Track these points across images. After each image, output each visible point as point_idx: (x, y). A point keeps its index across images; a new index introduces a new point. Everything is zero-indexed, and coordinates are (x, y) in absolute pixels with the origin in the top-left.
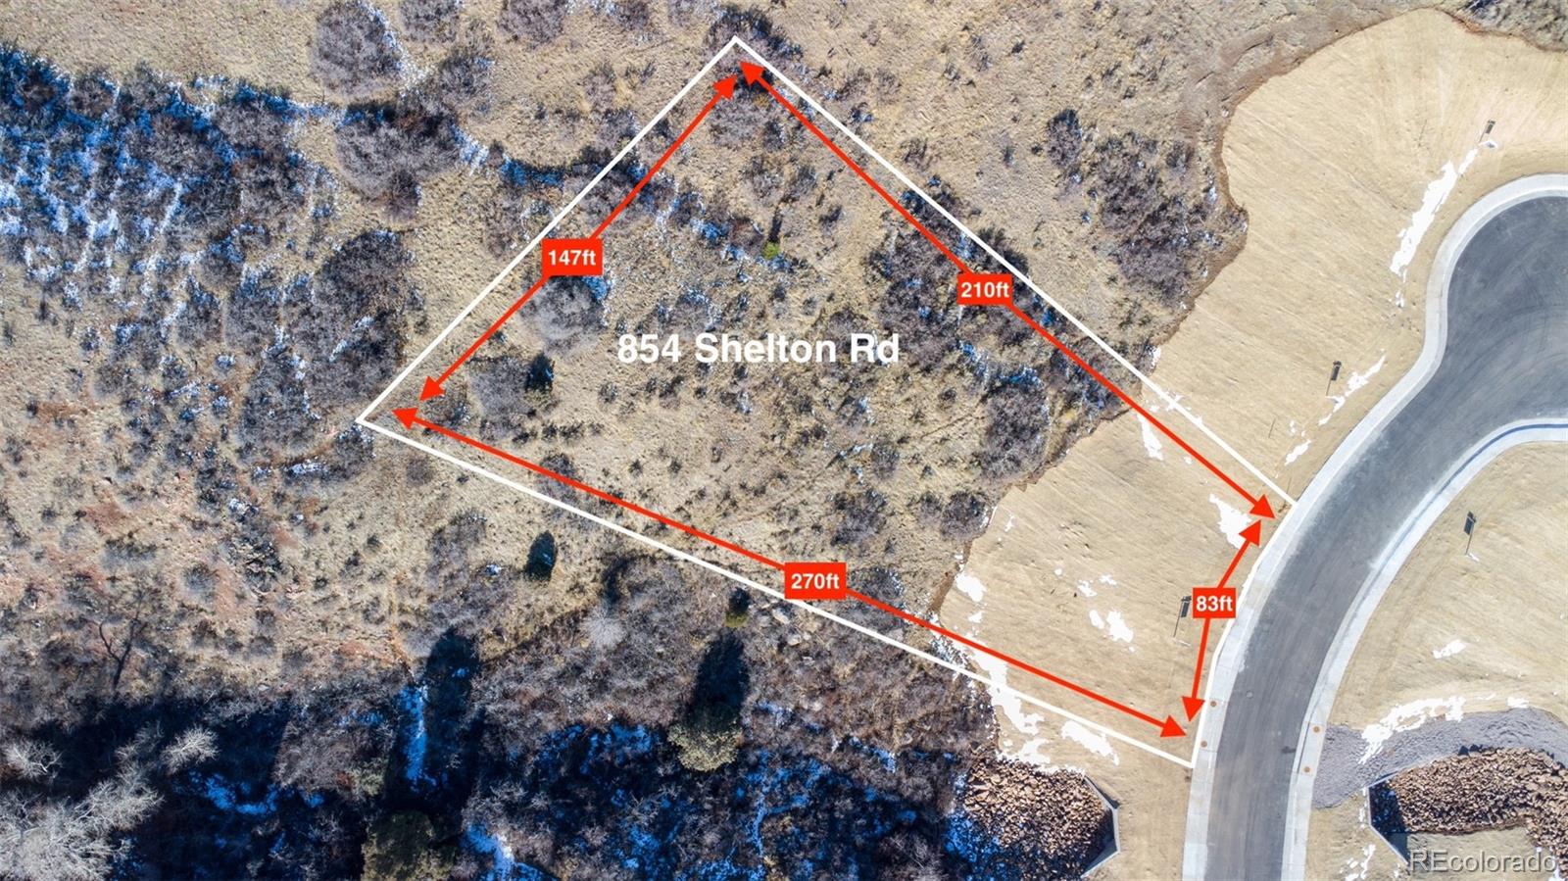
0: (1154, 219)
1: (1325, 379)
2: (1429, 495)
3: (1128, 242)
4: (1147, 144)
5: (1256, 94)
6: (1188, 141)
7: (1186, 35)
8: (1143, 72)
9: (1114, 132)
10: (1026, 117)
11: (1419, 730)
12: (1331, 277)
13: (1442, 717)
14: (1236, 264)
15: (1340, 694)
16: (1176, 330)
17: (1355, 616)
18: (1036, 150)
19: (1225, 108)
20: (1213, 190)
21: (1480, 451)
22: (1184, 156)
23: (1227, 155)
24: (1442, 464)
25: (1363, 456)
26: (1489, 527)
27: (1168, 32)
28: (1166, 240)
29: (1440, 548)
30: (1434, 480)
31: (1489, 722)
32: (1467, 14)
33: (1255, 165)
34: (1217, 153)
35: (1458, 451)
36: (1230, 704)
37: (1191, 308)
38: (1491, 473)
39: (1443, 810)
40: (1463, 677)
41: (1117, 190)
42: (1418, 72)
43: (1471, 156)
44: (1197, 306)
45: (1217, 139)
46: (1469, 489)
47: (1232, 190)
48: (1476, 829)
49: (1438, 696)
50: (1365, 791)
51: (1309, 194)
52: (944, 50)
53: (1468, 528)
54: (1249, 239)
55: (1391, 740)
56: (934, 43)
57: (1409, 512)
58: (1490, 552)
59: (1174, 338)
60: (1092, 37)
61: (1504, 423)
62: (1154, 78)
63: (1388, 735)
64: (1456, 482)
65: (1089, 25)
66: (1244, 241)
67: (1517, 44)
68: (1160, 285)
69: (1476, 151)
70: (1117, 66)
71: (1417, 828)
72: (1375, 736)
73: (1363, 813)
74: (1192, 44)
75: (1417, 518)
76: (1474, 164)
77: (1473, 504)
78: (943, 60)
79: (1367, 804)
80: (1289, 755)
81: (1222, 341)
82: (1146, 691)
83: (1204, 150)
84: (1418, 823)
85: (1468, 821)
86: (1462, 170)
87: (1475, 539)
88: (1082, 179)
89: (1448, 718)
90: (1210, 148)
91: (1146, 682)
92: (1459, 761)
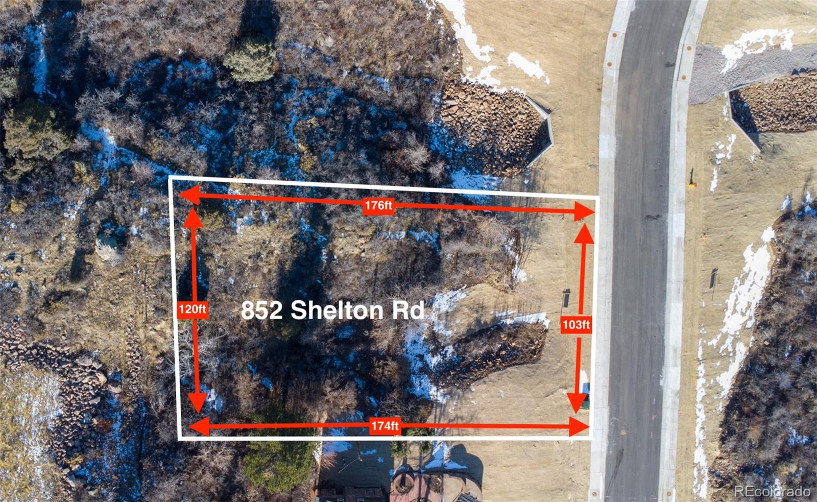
11: (762, 54)
13: (778, 46)
15: (704, 21)
31: (811, 51)
36: (626, 35)
39: (783, 116)
40: (791, 12)
48: (808, 129)
49: (774, 27)
50: (726, 94)
55: (742, 59)
63: (740, 55)
71: (766, 128)
72: (732, 54)
73: (726, 109)
79: (728, 104)
80: (671, 68)
82: (566, 27)
84: (765, 125)
85: (802, 123)
89: (783, 48)
91: (566, 20)
92: (793, 80)
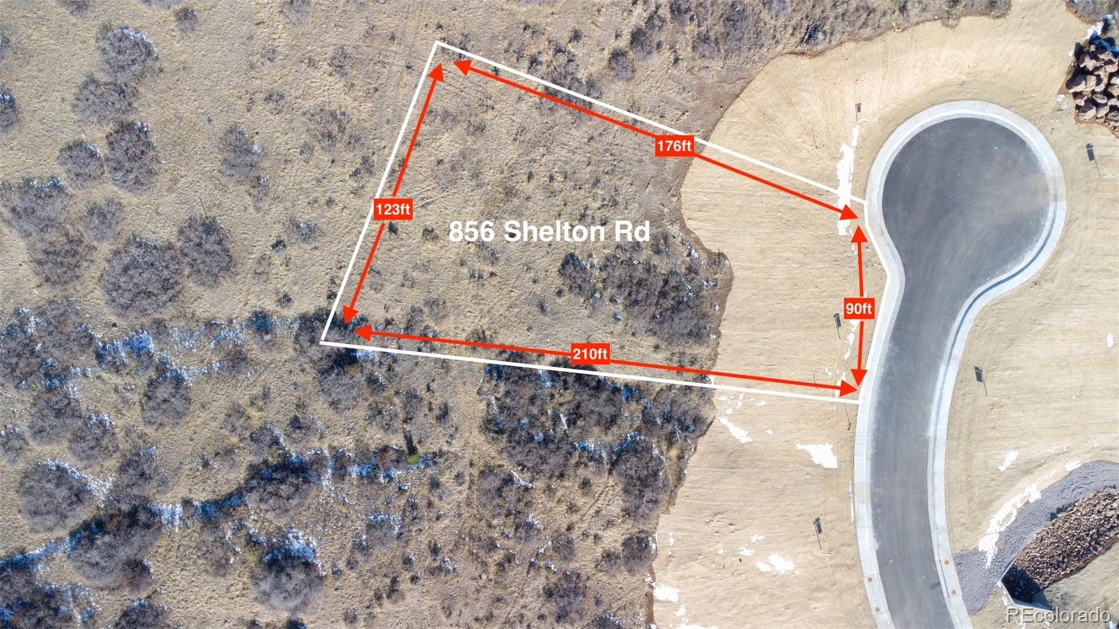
0: (663, 294)
1: (834, 330)
2: (942, 370)
3: (654, 317)
4: (633, 247)
5: (689, 176)
6: (660, 230)
7: (622, 164)
8: (605, 202)
9: (606, 251)
10: (542, 275)
11: (1016, 521)
12: (802, 264)
13: (1027, 503)
14: (734, 290)
15: (950, 530)
16: (716, 355)
17: (933, 474)
18: (559, 293)
19: (673, 196)
20: (693, 251)
21: (961, 323)
22: (662, 241)
23: (690, 224)
24: (940, 345)
25: (885, 365)
26: (993, 370)
27: (608, 168)
28: (679, 303)
29: (967, 400)
30: (940, 357)
31: (1060, 489)
32: (805, 47)
33: (713, 220)
34: (683, 227)
35: (946, 331)
36: (881, 574)
37: (719, 335)
38: (975, 334)
39: (1058, 562)
40: (1028, 472)
41: (628, 289)
42: (790, 104)
43: (856, 132)
44: (723, 332)
45: (679, 219)
46: (967, 352)
47: (706, 245)
48: (1086, 563)
49: (1017, 493)
50: (1000, 584)
51: (758, 220)
52: (462, 264)
53: (979, 378)
54: (734, 269)
55: (1000, 539)
56: (453, 262)
57: (934, 387)
58: (1001, 385)
59: (718, 360)
60: (558, 200)
61: (968, 296)
62: (615, 203)
63: (996, 537)
64: (955, 352)
65: (553, 194)
66: (731, 273)
67: (850, 46)
68: (690, 334)
69: (857, 127)
70: (586, 208)
71: (1047, 583)
72: (988, 544)
73: (1006, 599)
74: (629, 167)
75: (942, 389)
76: (861, 136)
77: (974, 360)
78: (465, 270)
79: (1005, 592)
80: (938, 588)
81: (752, 345)
82: (819, 595)
83: (674, 229)
84: (1046, 579)
85: (1079, 560)
86: (854, 143)
87: (988, 383)
88: (601, 294)
89: (1032, 501)
90: (677, 227)
91: (818, 589)
92: (1053, 525)
